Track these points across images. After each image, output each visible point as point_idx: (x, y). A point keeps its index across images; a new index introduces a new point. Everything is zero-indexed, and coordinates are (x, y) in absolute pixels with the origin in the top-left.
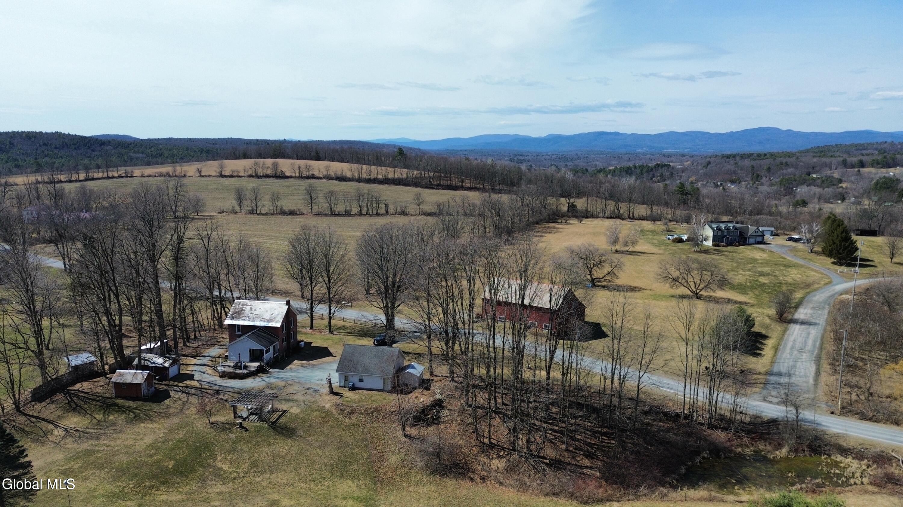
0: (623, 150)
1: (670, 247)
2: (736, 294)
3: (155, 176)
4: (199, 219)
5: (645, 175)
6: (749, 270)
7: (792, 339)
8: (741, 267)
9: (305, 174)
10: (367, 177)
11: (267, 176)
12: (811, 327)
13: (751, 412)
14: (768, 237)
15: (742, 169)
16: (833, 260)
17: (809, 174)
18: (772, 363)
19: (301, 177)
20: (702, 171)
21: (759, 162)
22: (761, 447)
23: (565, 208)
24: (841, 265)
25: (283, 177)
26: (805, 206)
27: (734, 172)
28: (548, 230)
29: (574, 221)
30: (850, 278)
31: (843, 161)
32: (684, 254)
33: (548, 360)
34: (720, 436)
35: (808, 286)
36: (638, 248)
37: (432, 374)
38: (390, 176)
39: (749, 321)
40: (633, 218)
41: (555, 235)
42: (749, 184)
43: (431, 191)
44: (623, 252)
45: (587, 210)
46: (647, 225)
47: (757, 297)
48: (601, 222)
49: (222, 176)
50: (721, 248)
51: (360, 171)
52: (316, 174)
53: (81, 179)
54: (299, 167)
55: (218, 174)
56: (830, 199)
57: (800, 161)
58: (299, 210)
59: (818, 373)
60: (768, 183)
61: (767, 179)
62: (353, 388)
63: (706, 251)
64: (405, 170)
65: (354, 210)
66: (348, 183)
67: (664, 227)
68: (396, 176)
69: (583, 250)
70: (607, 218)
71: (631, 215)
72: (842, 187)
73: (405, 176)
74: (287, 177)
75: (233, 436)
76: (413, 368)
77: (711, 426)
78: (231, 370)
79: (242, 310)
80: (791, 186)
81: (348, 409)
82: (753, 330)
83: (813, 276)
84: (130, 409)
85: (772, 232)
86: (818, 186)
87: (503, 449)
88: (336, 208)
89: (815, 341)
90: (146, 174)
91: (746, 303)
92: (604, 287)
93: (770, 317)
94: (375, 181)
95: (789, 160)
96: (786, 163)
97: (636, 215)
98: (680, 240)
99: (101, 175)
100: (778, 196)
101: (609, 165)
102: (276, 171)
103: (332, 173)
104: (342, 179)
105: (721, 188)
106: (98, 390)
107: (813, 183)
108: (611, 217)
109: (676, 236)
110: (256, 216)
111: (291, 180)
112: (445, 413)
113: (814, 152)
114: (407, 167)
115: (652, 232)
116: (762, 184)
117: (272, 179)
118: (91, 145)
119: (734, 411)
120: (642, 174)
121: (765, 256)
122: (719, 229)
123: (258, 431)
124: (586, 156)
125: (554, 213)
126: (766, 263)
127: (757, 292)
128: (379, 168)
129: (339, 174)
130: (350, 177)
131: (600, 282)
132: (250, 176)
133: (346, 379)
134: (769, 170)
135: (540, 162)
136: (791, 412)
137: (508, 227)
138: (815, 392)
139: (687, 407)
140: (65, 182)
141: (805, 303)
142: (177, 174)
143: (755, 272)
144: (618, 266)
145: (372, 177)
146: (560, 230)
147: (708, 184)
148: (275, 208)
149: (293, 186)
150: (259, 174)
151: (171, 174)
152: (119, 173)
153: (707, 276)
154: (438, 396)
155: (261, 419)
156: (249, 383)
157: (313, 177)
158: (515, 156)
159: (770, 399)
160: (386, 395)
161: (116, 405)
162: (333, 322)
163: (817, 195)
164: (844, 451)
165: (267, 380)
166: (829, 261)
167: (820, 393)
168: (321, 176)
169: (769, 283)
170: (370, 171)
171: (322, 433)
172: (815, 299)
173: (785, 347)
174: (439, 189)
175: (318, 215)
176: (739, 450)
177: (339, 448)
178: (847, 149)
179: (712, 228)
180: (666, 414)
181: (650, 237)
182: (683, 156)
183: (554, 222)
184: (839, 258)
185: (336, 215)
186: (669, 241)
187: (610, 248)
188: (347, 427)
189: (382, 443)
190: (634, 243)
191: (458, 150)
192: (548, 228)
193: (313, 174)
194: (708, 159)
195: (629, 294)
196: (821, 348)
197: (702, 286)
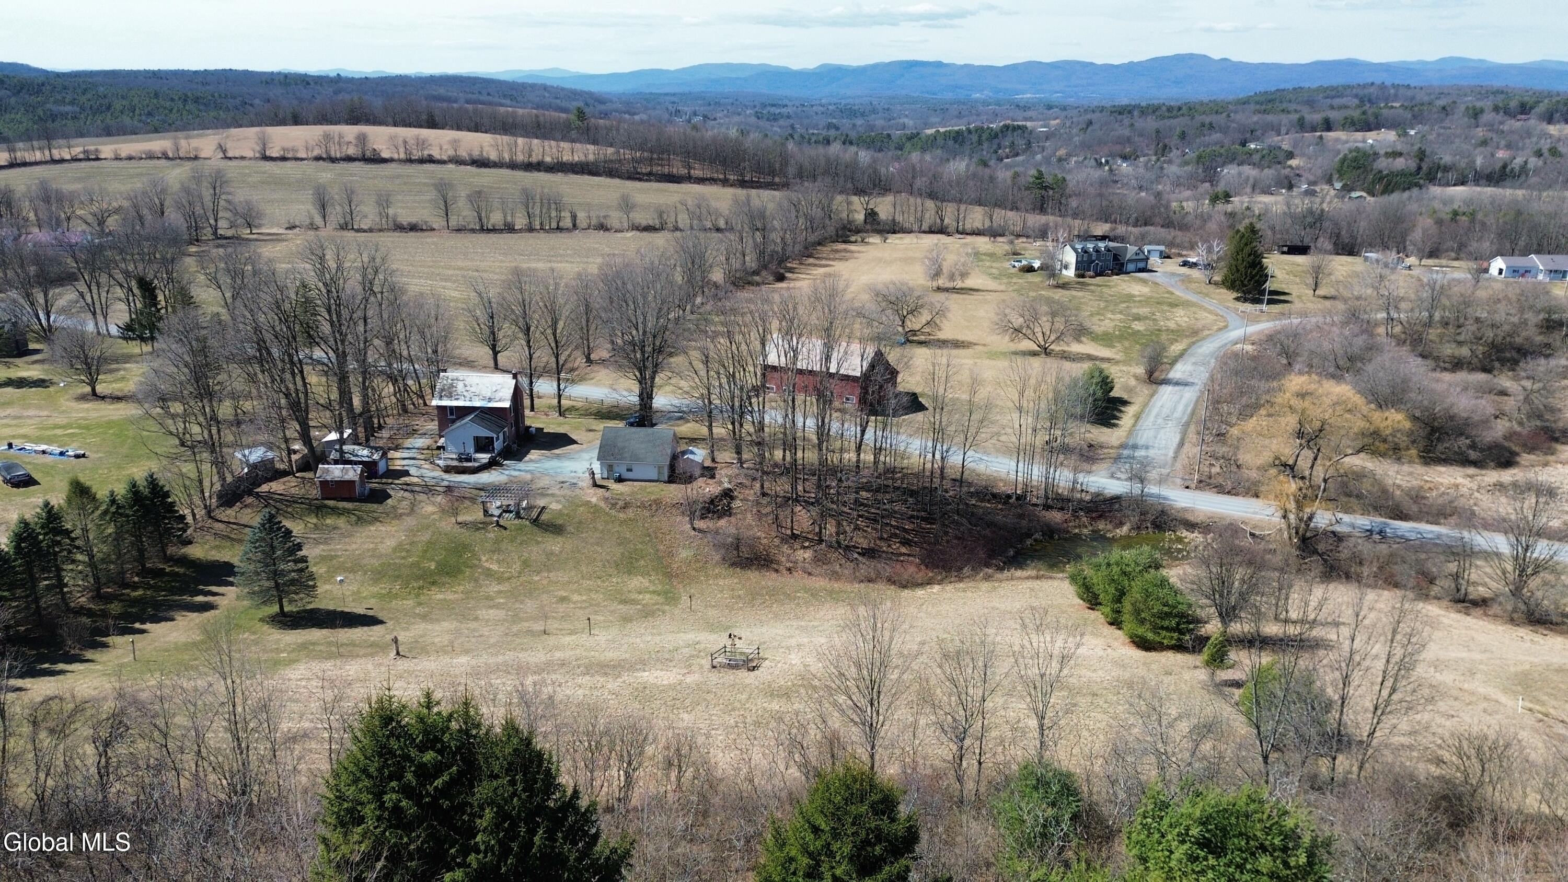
0: (949, 96)
1: (1014, 280)
2: (1100, 348)
3: (140, 158)
4: (257, 240)
5: (986, 145)
6: (1121, 313)
7: (1159, 404)
8: (1111, 308)
9: (416, 155)
10: (526, 160)
11: (349, 159)
12: (1187, 388)
13: (1092, 490)
14: (1155, 261)
15: (1141, 135)
16: (1235, 295)
17: (1243, 144)
18: (1130, 432)
19: (410, 161)
20: (1076, 139)
21: (1168, 122)
22: (1101, 527)
23: (860, 217)
24: (1245, 300)
25: (376, 159)
26: (1228, 202)
27: (1129, 140)
28: (837, 256)
29: (875, 239)
30: (1255, 320)
31: (1299, 120)
32: (1034, 291)
33: (859, 435)
34: (1056, 517)
35: (1195, 332)
36: (970, 283)
37: (713, 460)
38: (566, 158)
39: (1106, 384)
40: (964, 233)
41: (847, 264)
42: (1150, 160)
43: (638, 184)
44: (947, 290)
45: (894, 220)
46: (983, 243)
47: (1126, 351)
48: (915, 240)
49: (266, 158)
50: (1087, 280)
51: (513, 148)
52: (436, 154)
54: (405, 142)
55: (257, 155)
56: (1270, 187)
57: (1233, 121)
58: (426, 222)
59: (1181, 444)
60: (1179, 161)
61: (1179, 152)
62: (620, 480)
63: (1064, 286)
64: (591, 148)
65: (520, 222)
66: (493, 170)
67: (1007, 247)
68: (576, 159)
69: (892, 290)
70: (924, 232)
71: (961, 228)
72: (1290, 167)
73: (591, 158)
74: (385, 161)
75: (492, 535)
76: (692, 453)
77: (1047, 507)
78: (455, 463)
80: (1214, 164)
81: (621, 503)
82: (1112, 394)
83: (1206, 318)
84: (348, 512)
85: (1161, 252)
86: (1254, 164)
87: (807, 539)
88: (488, 218)
89: (1186, 406)
90: (123, 155)
91: (1108, 360)
92: (921, 343)
93: (1136, 377)
94: (539, 167)
95: (1214, 118)
96: (1211, 124)
97: (968, 227)
98: (1030, 269)
99: (38, 156)
100: (1191, 182)
101: (927, 125)
102: (363, 149)
103: (464, 154)
104: (481, 163)
105: (1107, 168)
106: (293, 491)
107: (1247, 159)
108: (931, 231)
109: (1024, 263)
110: (352, 233)
111: (393, 165)
112: (736, 504)
113: (1257, 103)
114: (595, 142)
115: (992, 255)
116: (1170, 162)
117: (357, 163)
119: (1073, 489)
120: (980, 142)
121: (1146, 290)
122: (1085, 251)
123: (520, 528)
124: (886, 106)
125: (844, 228)
126: (1147, 301)
127: (1127, 344)
128: (546, 143)
129: (476, 154)
130: (497, 160)
131: (915, 335)
132: (318, 159)
133: (610, 468)
134: (1183, 136)
135: (808, 117)
136: (1137, 489)
137: (777, 253)
138: (1173, 465)
139: (1020, 486)
141: (1185, 357)
142: (181, 155)
143: (1129, 315)
144: (941, 312)
145: (534, 159)
146: (856, 255)
147: (1086, 162)
148: (384, 220)
149: (399, 176)
150: (333, 154)
151: (171, 155)
152: (73, 152)
153: (1060, 325)
154: (727, 485)
155: (518, 516)
156: (485, 478)
157: (431, 160)
158: (764, 106)
159: (1119, 475)
160: (662, 486)
161: (326, 506)
162: (563, 402)
163: (1251, 181)
164: (1191, 526)
165: (507, 472)
166: (1232, 295)
167: (1178, 466)
168: (445, 158)
169: (1145, 330)
170: (531, 150)
171: (596, 529)
172: (1200, 351)
173: (1148, 415)
174: (650, 181)
175: (459, 230)
176: (1077, 531)
177: (619, 545)
178: (1309, 98)
179: (1075, 250)
180: (994, 496)
181: (988, 264)
182: (1050, 107)
183: (844, 242)
184: (1243, 292)
185: (489, 231)
186: (1013, 271)
187: (929, 284)
188: (623, 522)
189: (668, 537)
190: (964, 275)
191: (661, 94)
192: (837, 251)
193: (430, 155)
194: (1089, 116)
195: (955, 352)
196: (1193, 413)
197: (1053, 338)
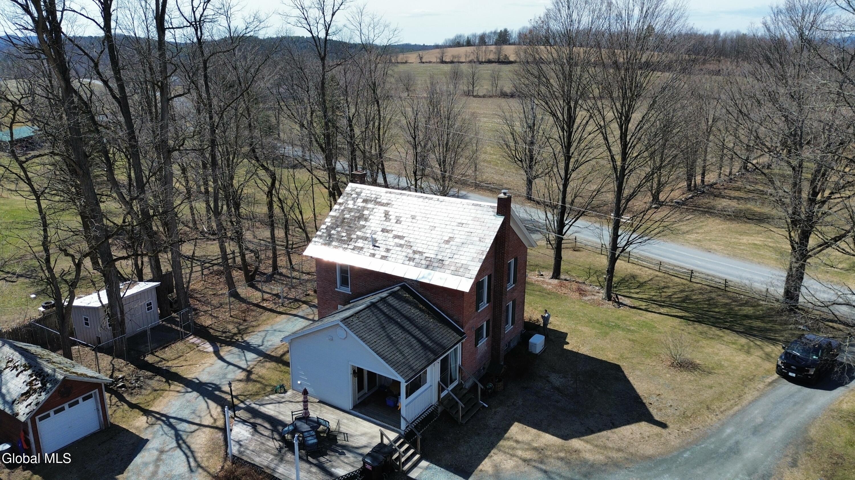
11: (490, 62)
25: (506, 62)
49: (443, 62)
55: (438, 60)
74: (511, 62)
79: (361, 217)
102: (499, 57)
110: (472, 97)
111: (514, 64)
117: (494, 65)
132: (471, 62)
142: (399, 61)
148: (494, 89)
150: (480, 60)
151: (393, 61)
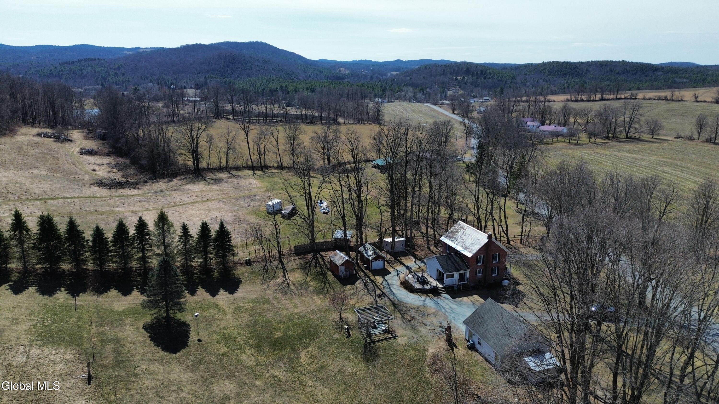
3: (655, 99)
53: (597, 99)
55: (713, 100)
62: (472, 347)
75: (336, 336)
79: (458, 232)
81: (438, 365)
90: (647, 97)
99: (612, 96)
110: (710, 144)
118: (646, 71)
133: (470, 334)
140: (585, 101)
142: (674, 99)
151: (669, 98)
152: (626, 95)
156: (410, 299)
165: (428, 301)
